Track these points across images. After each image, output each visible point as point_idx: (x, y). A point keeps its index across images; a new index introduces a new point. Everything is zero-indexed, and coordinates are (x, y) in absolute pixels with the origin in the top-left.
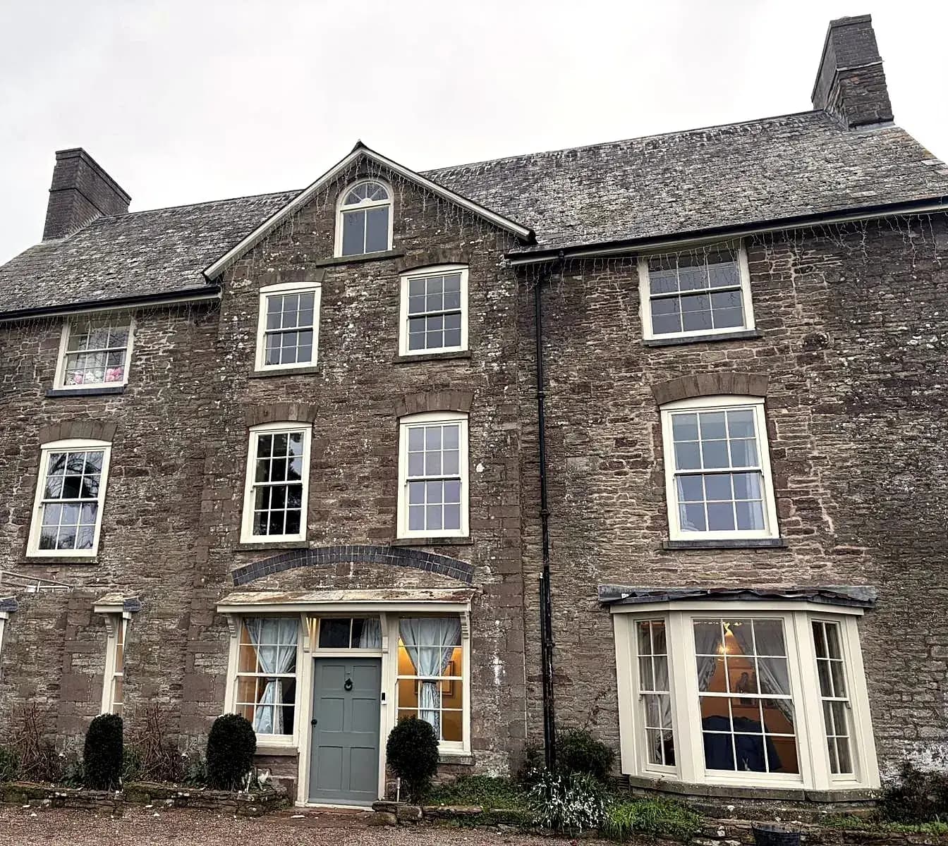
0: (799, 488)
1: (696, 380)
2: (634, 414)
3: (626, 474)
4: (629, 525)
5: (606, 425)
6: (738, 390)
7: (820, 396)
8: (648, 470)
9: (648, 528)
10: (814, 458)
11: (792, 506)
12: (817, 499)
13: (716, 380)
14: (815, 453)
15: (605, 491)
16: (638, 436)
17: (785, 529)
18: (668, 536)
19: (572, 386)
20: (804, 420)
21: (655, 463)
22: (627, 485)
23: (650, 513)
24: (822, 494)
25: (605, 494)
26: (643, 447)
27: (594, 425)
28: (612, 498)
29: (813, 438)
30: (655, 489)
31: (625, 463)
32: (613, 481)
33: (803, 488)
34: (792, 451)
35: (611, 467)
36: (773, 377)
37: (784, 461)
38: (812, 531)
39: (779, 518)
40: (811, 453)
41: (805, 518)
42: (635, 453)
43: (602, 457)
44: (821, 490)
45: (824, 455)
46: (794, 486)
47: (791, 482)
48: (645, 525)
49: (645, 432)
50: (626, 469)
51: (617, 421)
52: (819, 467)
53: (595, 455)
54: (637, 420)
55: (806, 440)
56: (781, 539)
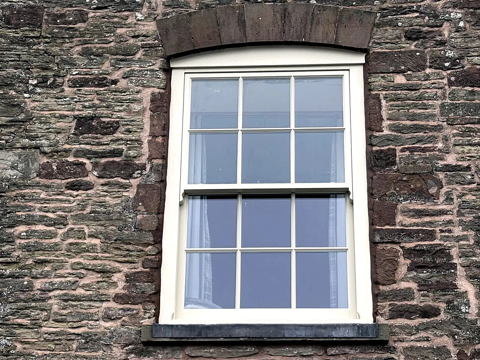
0: (417, 225)
1: (241, 15)
2: (120, 72)
3: (89, 186)
4: (80, 292)
5: (63, 91)
6: (318, 37)
7: (465, 53)
8: (132, 181)
9: (118, 298)
10: (448, 168)
11: (402, 260)
12: (450, 248)
13: (278, 16)
14: (451, 159)
15: (42, 220)
16: (122, 114)
17: (386, 306)
18: (157, 315)
19: (8, 13)
20: (435, 97)
21: (148, 167)
22: (88, 210)
23: (126, 269)
24: (459, 239)
25: (40, 227)
26: (130, 136)
27: (38, 90)
28: (52, 235)
29: (449, 131)
30: (144, 219)
31: (89, 165)
32: (61, 201)
33: (424, 224)
34: (407, 153)
35: (62, 172)
36: (383, 16)
37: (392, 172)
38: (435, 312)
39: (375, 283)
40: (442, 159)
41: (424, 285)
42: (114, 146)
43: (45, 153)
44: (458, 231)
45: (465, 164)
46: (408, 221)
47: (403, 212)
48: (112, 292)
49: (136, 107)
50: (91, 178)
51: (84, 83)
52: (455, 186)
53: (31, 147)
54: (123, 84)
55: (435, 134)
56: (376, 326)
